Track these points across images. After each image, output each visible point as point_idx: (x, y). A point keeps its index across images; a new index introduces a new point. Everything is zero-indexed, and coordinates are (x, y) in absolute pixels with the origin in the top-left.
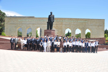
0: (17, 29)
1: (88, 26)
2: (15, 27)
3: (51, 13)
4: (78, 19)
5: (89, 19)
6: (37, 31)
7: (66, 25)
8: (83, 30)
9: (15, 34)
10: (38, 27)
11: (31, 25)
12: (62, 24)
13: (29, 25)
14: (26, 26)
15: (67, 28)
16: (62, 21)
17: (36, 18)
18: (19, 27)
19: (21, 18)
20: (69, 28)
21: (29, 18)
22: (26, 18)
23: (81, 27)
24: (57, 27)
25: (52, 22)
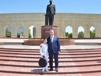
0: (5, 28)
1: (93, 23)
2: (2, 25)
4: (81, 14)
5: (94, 14)
6: (30, 31)
7: (65, 21)
8: (87, 27)
9: (2, 35)
10: (31, 25)
11: (22, 22)
12: (61, 21)
13: (20, 22)
14: (17, 24)
15: (68, 26)
16: (62, 16)
17: (29, 14)
18: (7, 25)
19: (9, 14)
20: (69, 25)
21: (19, 14)
22: (16, 14)
23: (84, 24)
24: (54, 24)
25: (53, 14)
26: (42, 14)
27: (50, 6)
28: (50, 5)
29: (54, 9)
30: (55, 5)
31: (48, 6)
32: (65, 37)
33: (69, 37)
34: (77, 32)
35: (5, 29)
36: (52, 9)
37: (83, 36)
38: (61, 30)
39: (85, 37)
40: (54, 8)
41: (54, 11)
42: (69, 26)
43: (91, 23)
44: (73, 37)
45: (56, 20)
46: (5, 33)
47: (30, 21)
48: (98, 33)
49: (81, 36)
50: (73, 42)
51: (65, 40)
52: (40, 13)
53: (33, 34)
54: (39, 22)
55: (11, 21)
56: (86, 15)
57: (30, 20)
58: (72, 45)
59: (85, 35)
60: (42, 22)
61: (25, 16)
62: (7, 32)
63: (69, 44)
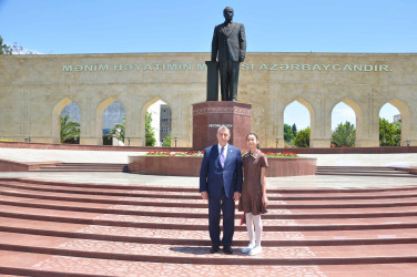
0: (58, 109)
1: (392, 88)
2: (47, 97)
3: (228, 14)
4: (344, 56)
5: (395, 56)
6: (149, 119)
7: (284, 84)
8: (368, 105)
9: (47, 133)
10: (153, 99)
11: (119, 89)
12: (268, 81)
13: (113, 86)
14: (101, 93)
15: (293, 100)
16: (269, 66)
17: (145, 55)
18: (66, 99)
19: (73, 57)
20: (299, 101)
21: (111, 56)
22: (98, 56)
23: (358, 94)
24: (242, 93)
25: (236, 59)
26: (197, 55)
27: (224, 30)
28: (225, 24)
29: (241, 41)
30: (242, 27)
31: (218, 30)
32: (282, 145)
33: (297, 143)
34: (329, 124)
35: (59, 113)
36: (233, 42)
37: (353, 140)
38: (265, 118)
39: (358, 144)
40: (240, 35)
41: (241, 47)
42: (296, 103)
43: (385, 90)
44: (314, 144)
45: (248, 78)
46: (59, 127)
47: (152, 83)
48: (412, 129)
49: (343, 142)
50: (310, 162)
51: (279, 156)
52: (189, 54)
53: (161, 131)
54: (183, 89)
55: (81, 85)
56: (366, 56)
57: (151, 80)
58: (306, 174)
59: (359, 136)
60: (194, 89)
61: (134, 66)
62: (64, 122)
63: (293, 170)
